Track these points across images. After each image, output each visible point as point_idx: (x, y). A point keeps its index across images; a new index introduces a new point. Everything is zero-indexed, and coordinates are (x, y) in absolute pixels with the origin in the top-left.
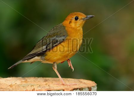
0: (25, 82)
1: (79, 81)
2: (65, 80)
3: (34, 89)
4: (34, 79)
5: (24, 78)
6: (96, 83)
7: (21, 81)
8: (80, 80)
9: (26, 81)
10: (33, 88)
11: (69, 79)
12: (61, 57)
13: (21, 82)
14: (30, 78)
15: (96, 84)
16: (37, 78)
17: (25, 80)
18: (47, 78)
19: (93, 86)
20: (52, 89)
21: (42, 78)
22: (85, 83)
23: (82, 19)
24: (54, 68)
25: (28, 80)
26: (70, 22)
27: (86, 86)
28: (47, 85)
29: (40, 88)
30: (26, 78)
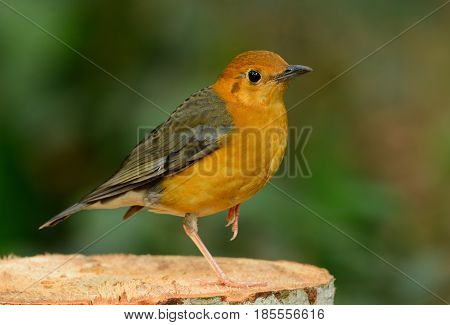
0: (93, 270)
1: (273, 266)
2: (229, 263)
3: (125, 293)
4: (125, 262)
5: (88, 258)
6: (331, 273)
7: (79, 268)
8: (277, 263)
9: (97, 269)
10: (119, 291)
11: (240, 261)
12: (211, 197)
13: (82, 271)
14: (110, 256)
15: (331, 277)
16: (134, 257)
17: (96, 264)
18: (168, 258)
19: (322, 286)
20: (183, 293)
21: (149, 258)
22: (294, 275)
23: (271, 78)
24: (190, 228)
25: (104, 265)
26: (236, 88)
27: (300, 284)
28: (169, 282)
29: (142, 293)
30: (98, 258)
